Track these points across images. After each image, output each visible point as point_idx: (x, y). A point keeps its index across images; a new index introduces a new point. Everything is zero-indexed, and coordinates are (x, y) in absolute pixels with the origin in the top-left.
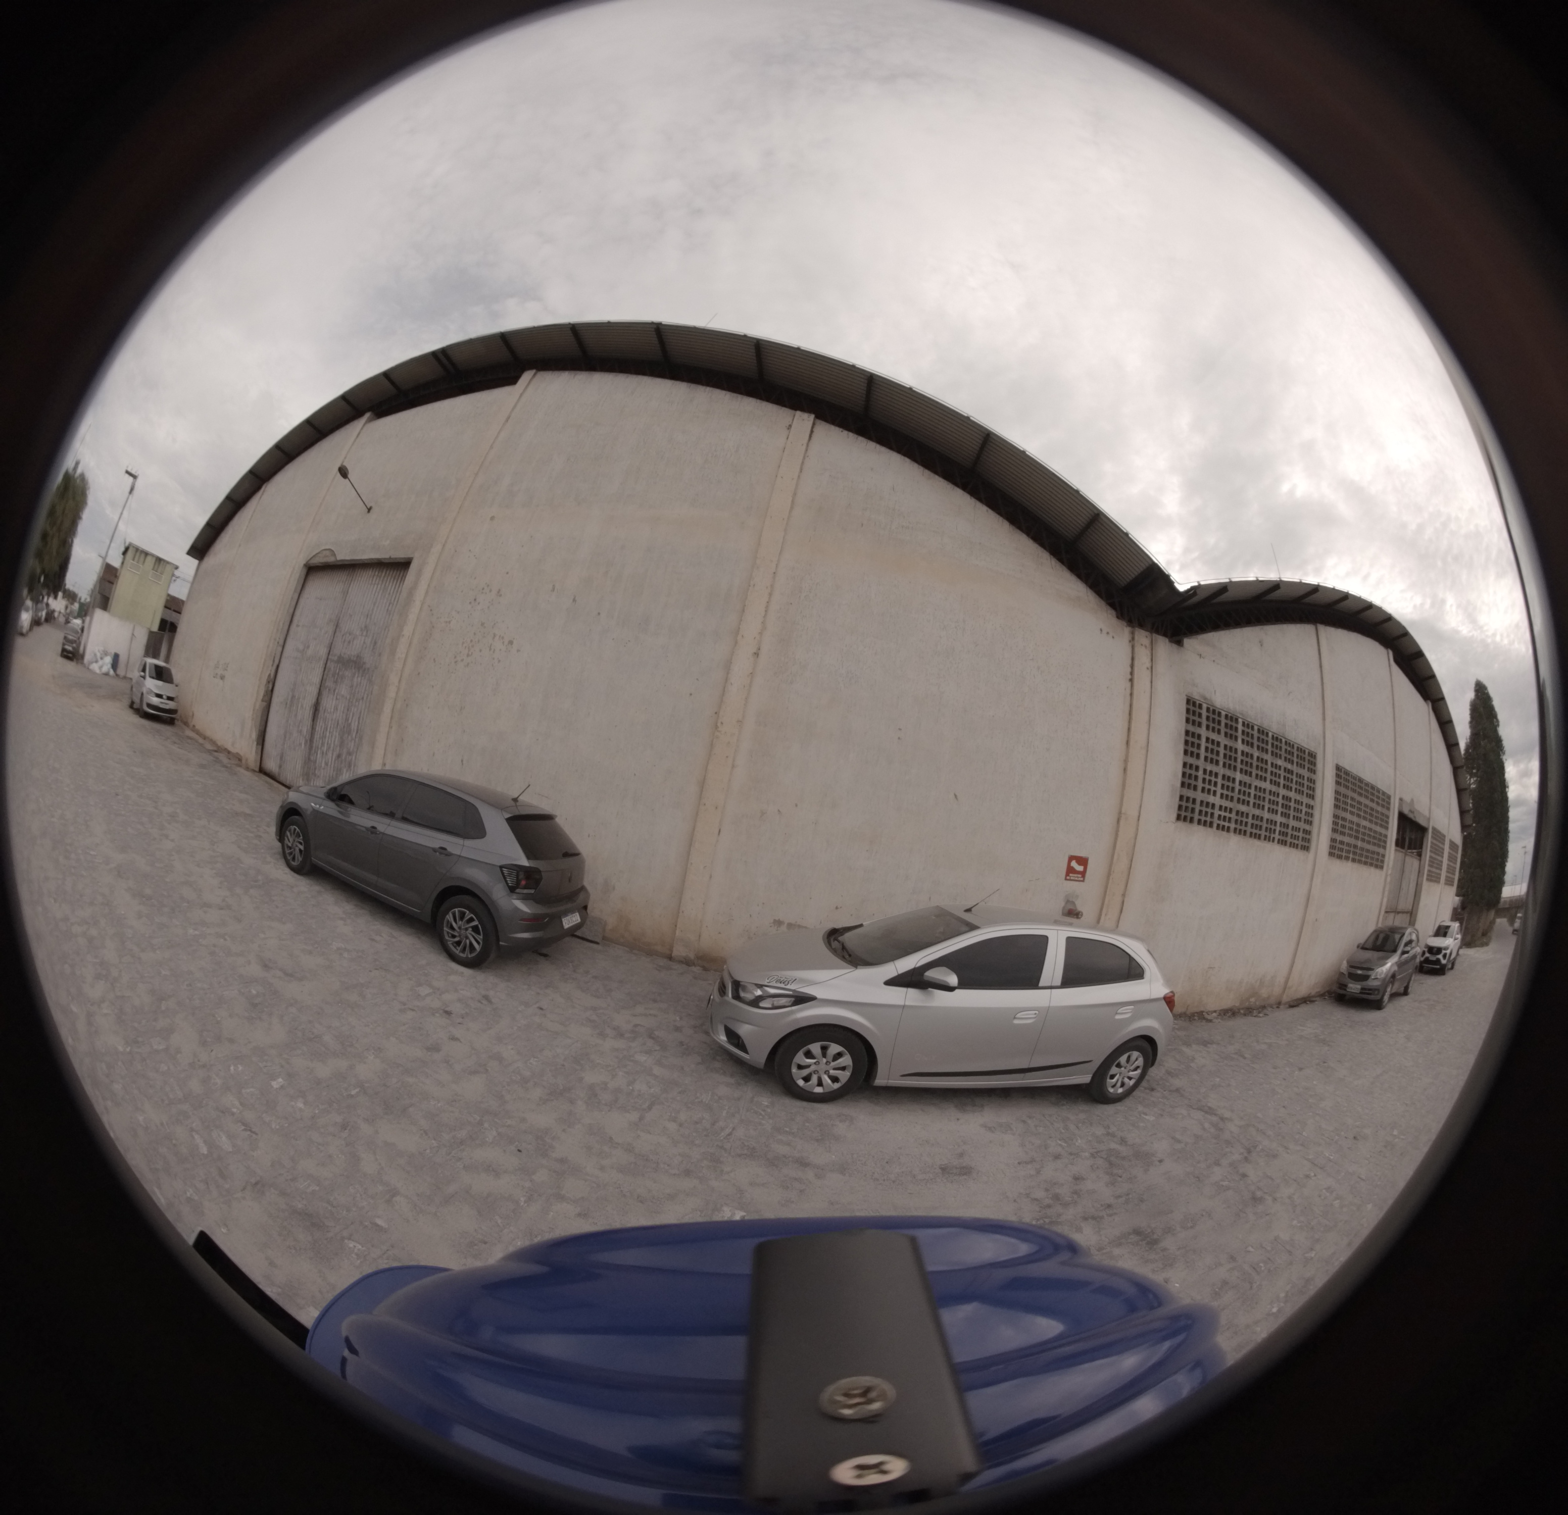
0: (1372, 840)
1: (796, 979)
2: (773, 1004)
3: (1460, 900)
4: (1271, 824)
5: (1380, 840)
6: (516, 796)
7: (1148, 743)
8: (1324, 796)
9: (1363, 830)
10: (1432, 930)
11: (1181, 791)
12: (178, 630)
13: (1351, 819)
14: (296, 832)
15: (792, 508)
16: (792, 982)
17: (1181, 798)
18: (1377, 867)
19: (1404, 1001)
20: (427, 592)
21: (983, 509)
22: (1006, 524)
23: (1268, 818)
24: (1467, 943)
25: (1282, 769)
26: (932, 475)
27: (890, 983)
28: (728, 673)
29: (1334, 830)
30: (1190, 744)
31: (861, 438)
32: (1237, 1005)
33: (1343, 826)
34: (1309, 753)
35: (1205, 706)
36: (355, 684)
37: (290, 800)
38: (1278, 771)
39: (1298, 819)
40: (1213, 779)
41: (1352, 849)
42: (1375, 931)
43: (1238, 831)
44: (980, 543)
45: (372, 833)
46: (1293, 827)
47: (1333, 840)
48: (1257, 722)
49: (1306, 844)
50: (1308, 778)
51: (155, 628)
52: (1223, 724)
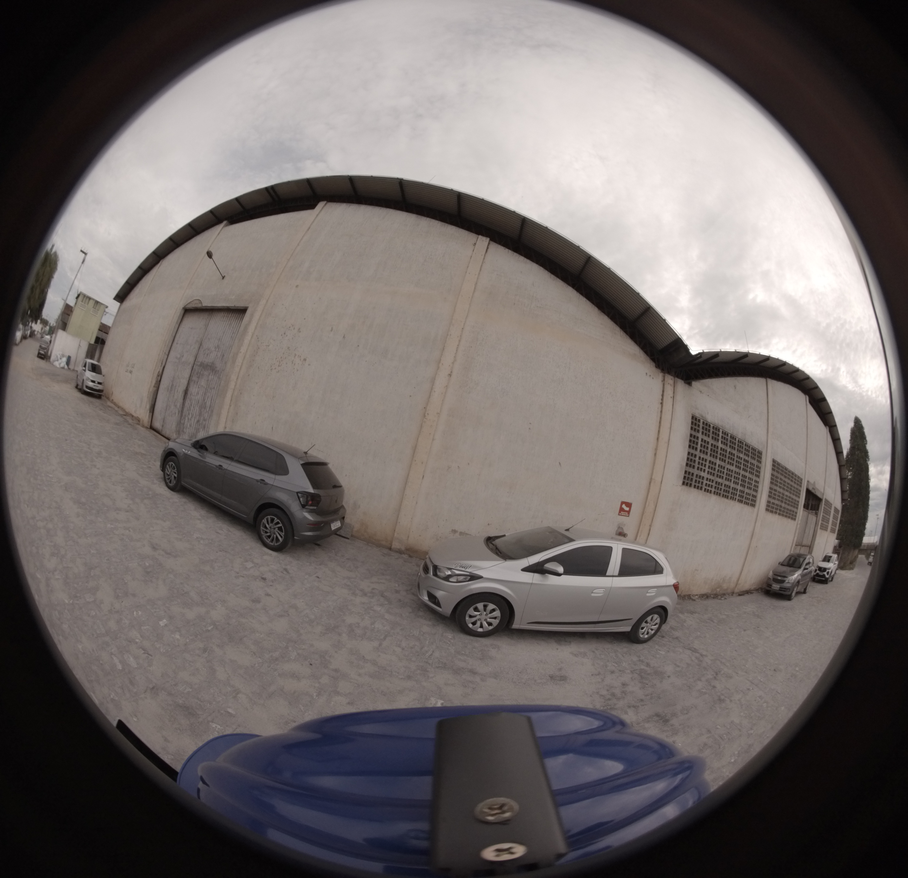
0: (790, 503)
1: (471, 566)
2: (457, 580)
3: (838, 542)
4: (735, 490)
5: (795, 504)
6: (306, 451)
7: (669, 440)
8: (765, 476)
9: (786, 497)
10: (821, 558)
11: (686, 468)
12: (106, 343)
13: (779, 491)
14: (173, 466)
15: (474, 291)
16: (469, 568)
17: (686, 472)
18: (792, 519)
19: (803, 597)
20: (256, 328)
21: (583, 300)
22: (596, 309)
23: (733, 487)
24: (842, 567)
25: (743, 459)
26: (555, 278)
27: (525, 570)
28: (433, 385)
29: (770, 496)
30: (693, 442)
31: (515, 254)
32: (709, 592)
33: (775, 494)
34: (758, 451)
35: (702, 421)
36: (210, 379)
37: (169, 447)
38: (740, 460)
39: (750, 488)
40: (704, 462)
41: (779, 508)
42: (789, 556)
43: (716, 493)
44: (581, 319)
45: (219, 469)
46: (747, 493)
47: (769, 502)
48: (730, 431)
49: (753, 503)
50: (757, 466)
51: (93, 342)
52: (711, 432)
